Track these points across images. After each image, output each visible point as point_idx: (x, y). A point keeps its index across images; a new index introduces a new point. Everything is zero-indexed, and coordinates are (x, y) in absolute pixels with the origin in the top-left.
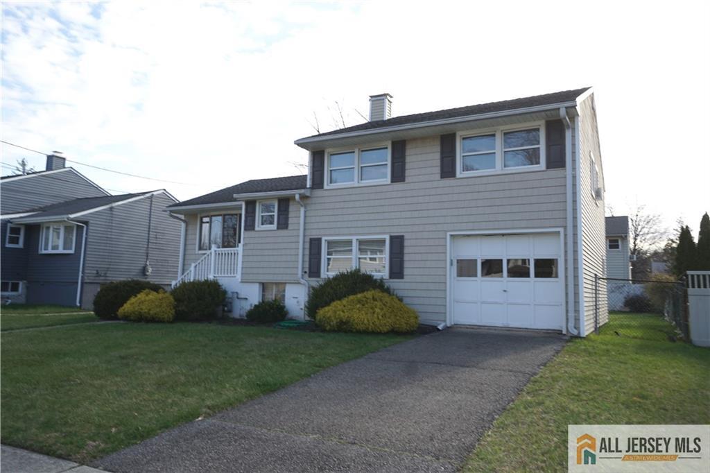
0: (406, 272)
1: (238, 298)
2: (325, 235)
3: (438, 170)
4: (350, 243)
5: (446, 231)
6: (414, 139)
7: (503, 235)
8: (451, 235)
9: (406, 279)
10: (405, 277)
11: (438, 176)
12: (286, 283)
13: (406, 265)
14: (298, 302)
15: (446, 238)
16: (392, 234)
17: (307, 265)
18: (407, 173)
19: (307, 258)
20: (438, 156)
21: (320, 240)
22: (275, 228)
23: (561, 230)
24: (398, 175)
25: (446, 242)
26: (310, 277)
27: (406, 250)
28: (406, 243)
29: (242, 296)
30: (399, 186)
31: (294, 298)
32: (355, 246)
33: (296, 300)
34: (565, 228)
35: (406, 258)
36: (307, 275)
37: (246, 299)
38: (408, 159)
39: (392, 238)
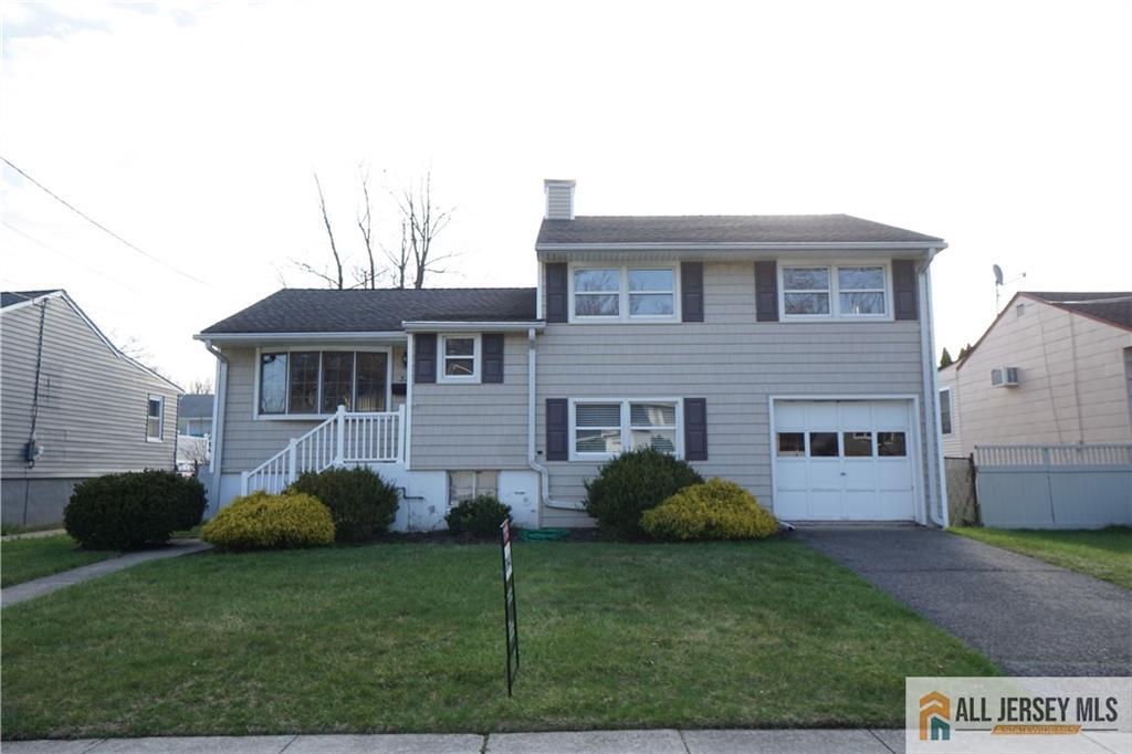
0: (711, 450)
1: (405, 497)
2: (573, 395)
3: (753, 309)
4: (617, 407)
5: (767, 395)
6: (716, 263)
7: (838, 401)
8: (775, 400)
9: (712, 460)
10: (709, 457)
11: (753, 318)
12: (499, 471)
13: (710, 440)
14: (526, 500)
15: (768, 404)
16: (687, 397)
17: (543, 441)
18: (707, 310)
19: (543, 431)
20: (752, 290)
21: (564, 402)
22: (479, 381)
23: (916, 397)
24: (693, 310)
25: (768, 409)
26: (548, 459)
27: (709, 420)
28: (710, 409)
29: (412, 492)
30: (694, 327)
31: (517, 493)
32: (626, 412)
33: (523, 496)
34: (922, 394)
35: (710, 430)
36: (543, 458)
37: (421, 498)
38: (707, 290)
39: (687, 402)
